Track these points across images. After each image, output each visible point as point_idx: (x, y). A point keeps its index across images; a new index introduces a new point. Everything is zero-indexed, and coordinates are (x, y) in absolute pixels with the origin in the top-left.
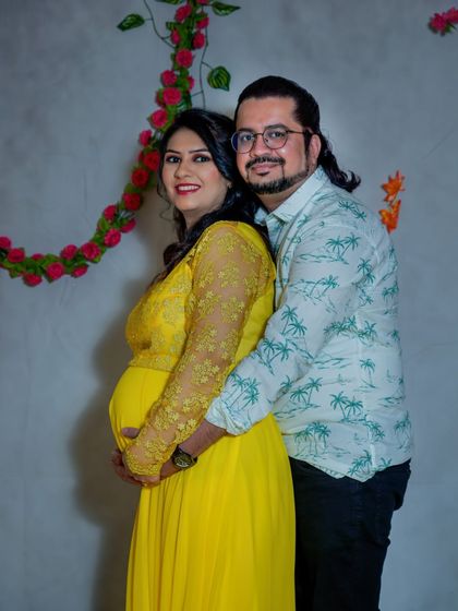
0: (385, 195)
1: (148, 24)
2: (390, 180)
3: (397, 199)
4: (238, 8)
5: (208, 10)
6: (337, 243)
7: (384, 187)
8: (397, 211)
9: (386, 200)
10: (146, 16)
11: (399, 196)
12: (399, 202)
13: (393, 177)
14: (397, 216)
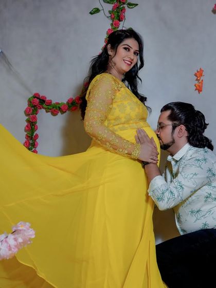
0: (196, 78)
1: (102, 11)
2: (198, 72)
3: (201, 79)
4: (137, 5)
5: (125, 6)
6: (199, 160)
7: (196, 75)
8: (202, 84)
9: (197, 80)
10: (100, 8)
11: (202, 78)
12: (202, 80)
13: (199, 70)
14: (202, 86)
